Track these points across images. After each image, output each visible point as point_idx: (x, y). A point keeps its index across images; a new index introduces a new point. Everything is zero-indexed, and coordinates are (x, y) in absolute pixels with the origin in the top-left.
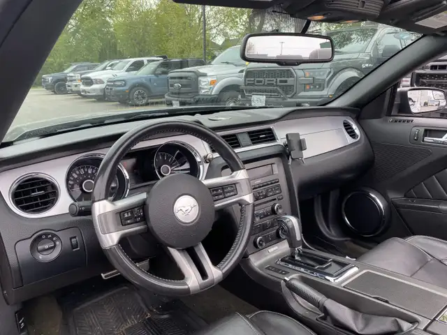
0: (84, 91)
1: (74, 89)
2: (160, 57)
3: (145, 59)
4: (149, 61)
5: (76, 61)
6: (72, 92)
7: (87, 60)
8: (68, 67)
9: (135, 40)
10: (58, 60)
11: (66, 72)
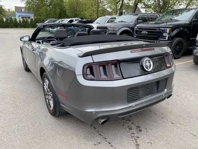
0: (51, 31)
1: (48, 30)
2: (80, 18)
3: (74, 19)
4: (75, 20)
5: (49, 17)
6: (47, 31)
7: (54, 17)
8: (47, 20)
9: (73, 10)
10: (42, 17)
11: (45, 22)
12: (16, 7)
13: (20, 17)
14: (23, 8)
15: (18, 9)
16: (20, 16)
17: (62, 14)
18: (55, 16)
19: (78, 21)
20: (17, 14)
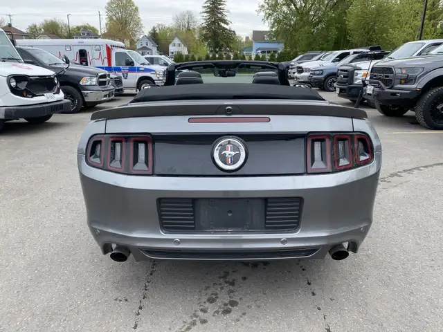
12: (255, 33)
13: (259, 51)
14: (266, 32)
15: (258, 36)
16: (259, 49)
17: (342, 40)
18: (325, 46)
19: (357, 55)
20: (256, 46)
